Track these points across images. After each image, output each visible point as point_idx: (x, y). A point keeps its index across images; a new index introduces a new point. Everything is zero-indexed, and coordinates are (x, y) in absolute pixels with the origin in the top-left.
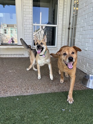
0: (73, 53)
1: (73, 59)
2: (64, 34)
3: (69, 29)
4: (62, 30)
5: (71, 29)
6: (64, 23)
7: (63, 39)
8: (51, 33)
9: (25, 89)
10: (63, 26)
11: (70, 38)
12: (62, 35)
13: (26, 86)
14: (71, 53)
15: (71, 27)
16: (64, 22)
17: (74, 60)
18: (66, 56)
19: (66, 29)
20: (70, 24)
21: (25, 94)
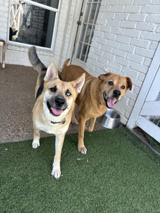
0: (123, 87)
1: (120, 94)
2: (69, 31)
3: (79, 23)
4: (67, 23)
5: (82, 25)
6: (71, 9)
7: (67, 40)
8: (41, 18)
9: (13, 131)
10: (68, 14)
11: (79, 40)
12: (65, 31)
13: (12, 125)
14: (120, 85)
15: (83, 21)
16: (73, 9)
17: (120, 98)
18: (111, 87)
19: (73, 22)
20: (82, 15)
21: (16, 140)
